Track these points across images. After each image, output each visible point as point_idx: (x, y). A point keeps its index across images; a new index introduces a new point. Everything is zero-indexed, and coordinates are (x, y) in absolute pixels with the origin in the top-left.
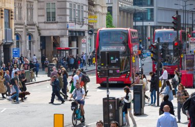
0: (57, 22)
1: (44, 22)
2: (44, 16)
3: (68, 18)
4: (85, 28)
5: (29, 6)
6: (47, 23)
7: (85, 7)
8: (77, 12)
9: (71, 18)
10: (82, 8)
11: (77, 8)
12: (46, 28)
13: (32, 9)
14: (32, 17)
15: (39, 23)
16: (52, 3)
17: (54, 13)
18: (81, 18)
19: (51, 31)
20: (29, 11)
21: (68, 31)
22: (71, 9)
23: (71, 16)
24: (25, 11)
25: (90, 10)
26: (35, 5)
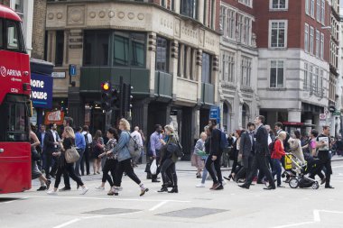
0: (286, 89)
1: (267, 89)
2: (265, 79)
3: (301, 84)
4: (324, 102)
5: (245, 64)
6: (270, 90)
7: (325, 73)
8: (314, 77)
9: (305, 84)
10: (322, 74)
11: (314, 72)
12: (269, 97)
13: (249, 69)
14: (248, 81)
15: (258, 89)
16: (279, 62)
18: (319, 86)
19: (276, 101)
20: (245, 70)
21: (300, 103)
22: (306, 72)
23: (305, 81)
24: (239, 70)
25: (331, 79)
26: (255, 63)
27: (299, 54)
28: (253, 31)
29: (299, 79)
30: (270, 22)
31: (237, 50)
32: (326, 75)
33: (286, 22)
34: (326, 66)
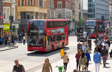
0: (62, 18)
2: (57, 15)
4: (71, 20)
6: (58, 18)
7: (71, 13)
11: (69, 13)
13: (53, 13)
16: (60, 11)
17: (61, 15)
18: (70, 16)
23: (66, 16)
24: (51, 14)
25: (73, 14)
26: (54, 12)
27: (65, 9)
28: (54, 4)
29: (65, 13)
30: (58, 2)
31: (50, 9)
32: (72, 13)
33: (61, 2)
34: (71, 11)
